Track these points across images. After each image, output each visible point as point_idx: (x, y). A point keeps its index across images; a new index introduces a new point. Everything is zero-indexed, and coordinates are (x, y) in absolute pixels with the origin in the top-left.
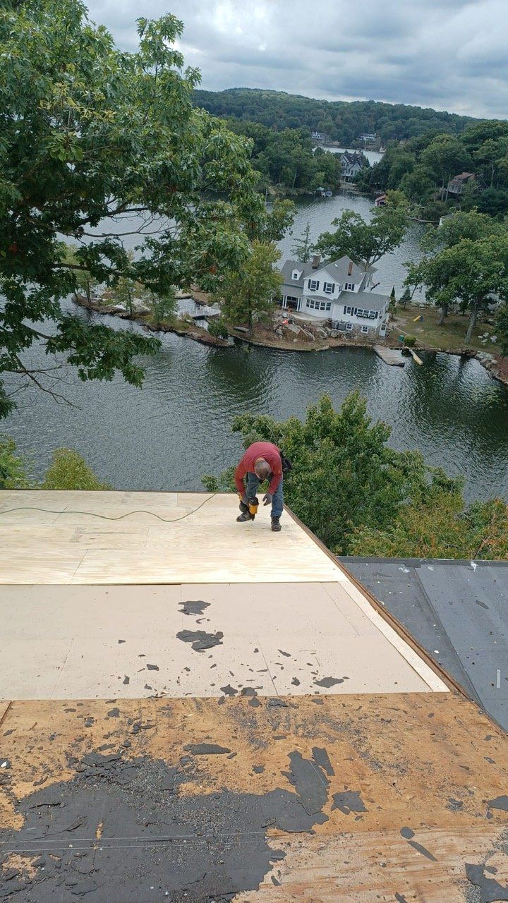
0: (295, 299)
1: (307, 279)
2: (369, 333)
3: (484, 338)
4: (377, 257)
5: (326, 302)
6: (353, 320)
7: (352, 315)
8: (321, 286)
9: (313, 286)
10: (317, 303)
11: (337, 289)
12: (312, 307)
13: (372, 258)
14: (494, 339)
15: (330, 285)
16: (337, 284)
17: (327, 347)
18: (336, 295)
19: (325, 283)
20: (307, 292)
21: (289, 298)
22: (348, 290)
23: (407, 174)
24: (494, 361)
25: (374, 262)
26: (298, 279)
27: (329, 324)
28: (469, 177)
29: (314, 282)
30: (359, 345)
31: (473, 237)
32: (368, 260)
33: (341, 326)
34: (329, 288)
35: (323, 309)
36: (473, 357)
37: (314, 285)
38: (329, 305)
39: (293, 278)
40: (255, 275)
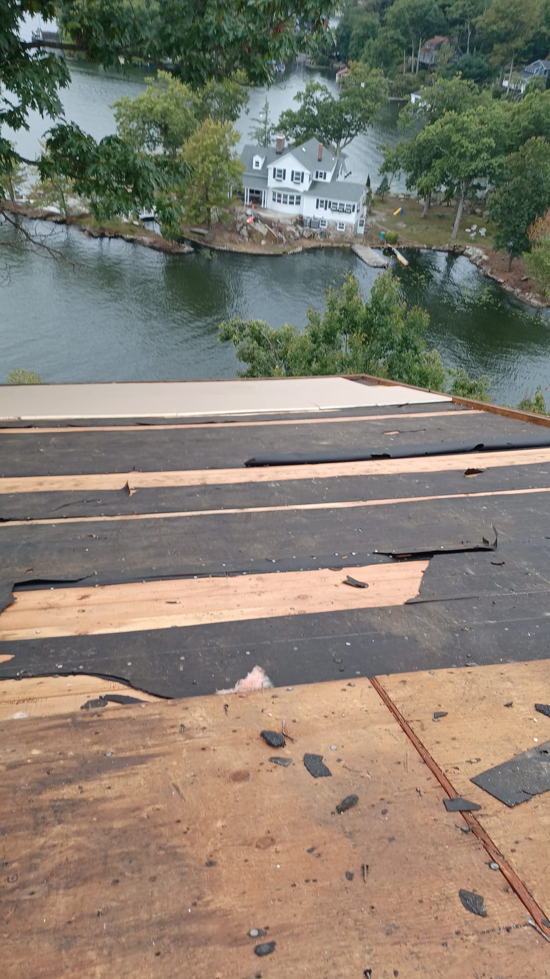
0: (258, 192)
1: (271, 167)
2: (346, 230)
3: (472, 232)
4: (349, 139)
5: (295, 195)
6: (327, 215)
7: (326, 209)
8: (288, 175)
9: (279, 176)
10: (285, 197)
11: (306, 178)
12: (279, 201)
13: (342, 141)
14: (483, 232)
15: (298, 174)
16: (307, 173)
17: (300, 249)
18: (306, 185)
19: (293, 172)
20: (272, 183)
21: (251, 191)
22: (319, 179)
23: (371, 40)
24: (485, 257)
25: (345, 145)
26: (260, 168)
27: (300, 221)
28: (442, 42)
29: (280, 171)
30: (335, 245)
31: (459, 110)
32: (338, 142)
33: (314, 223)
34: (298, 177)
35: (291, 203)
36: (462, 254)
37: (280, 174)
38: (299, 198)
39: (254, 167)
40: (211, 162)
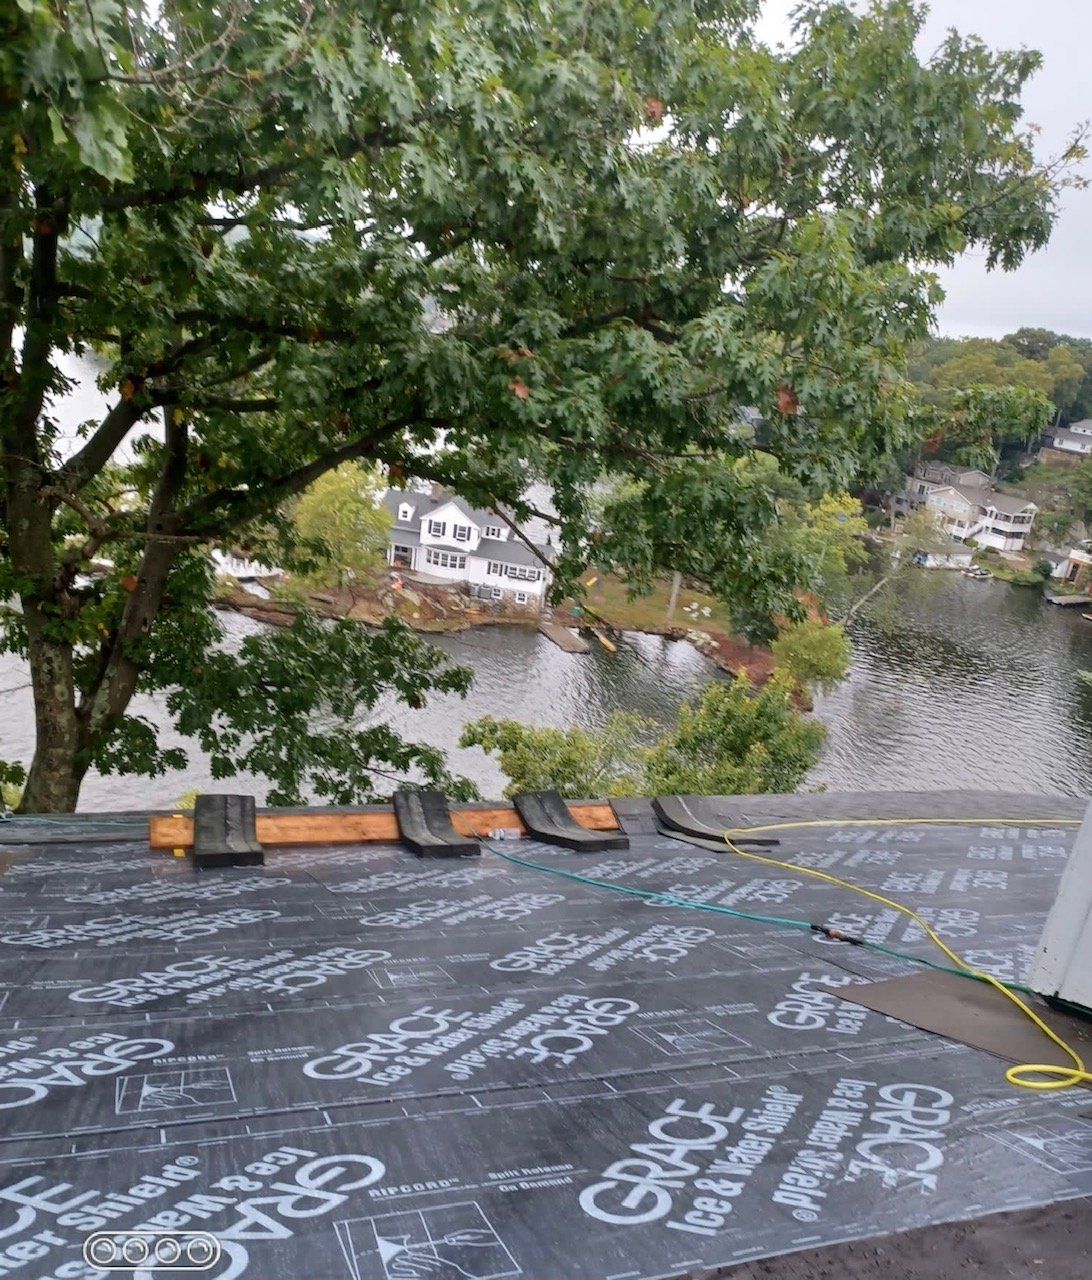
0: (405, 550)
1: (425, 520)
2: (528, 603)
3: (693, 611)
5: (458, 555)
6: (502, 583)
7: (501, 575)
8: (449, 530)
9: (438, 531)
10: (445, 557)
11: (474, 534)
12: (436, 563)
14: (707, 611)
15: (463, 529)
16: (474, 526)
17: (467, 626)
18: (473, 544)
19: (456, 526)
20: (426, 538)
21: (397, 548)
22: (491, 537)
24: (714, 644)
26: (409, 519)
27: (465, 589)
29: (437, 524)
30: (514, 621)
33: (484, 591)
34: (462, 533)
35: (453, 566)
36: (683, 637)
37: (438, 529)
38: (463, 559)
39: (401, 517)
